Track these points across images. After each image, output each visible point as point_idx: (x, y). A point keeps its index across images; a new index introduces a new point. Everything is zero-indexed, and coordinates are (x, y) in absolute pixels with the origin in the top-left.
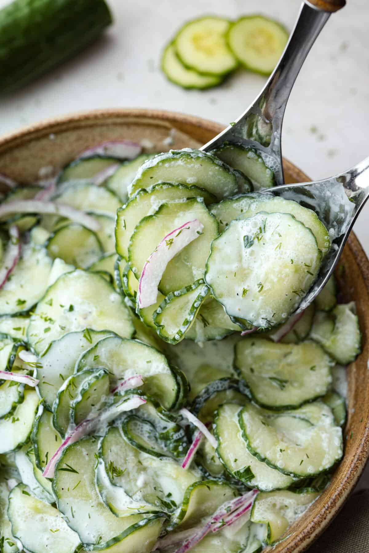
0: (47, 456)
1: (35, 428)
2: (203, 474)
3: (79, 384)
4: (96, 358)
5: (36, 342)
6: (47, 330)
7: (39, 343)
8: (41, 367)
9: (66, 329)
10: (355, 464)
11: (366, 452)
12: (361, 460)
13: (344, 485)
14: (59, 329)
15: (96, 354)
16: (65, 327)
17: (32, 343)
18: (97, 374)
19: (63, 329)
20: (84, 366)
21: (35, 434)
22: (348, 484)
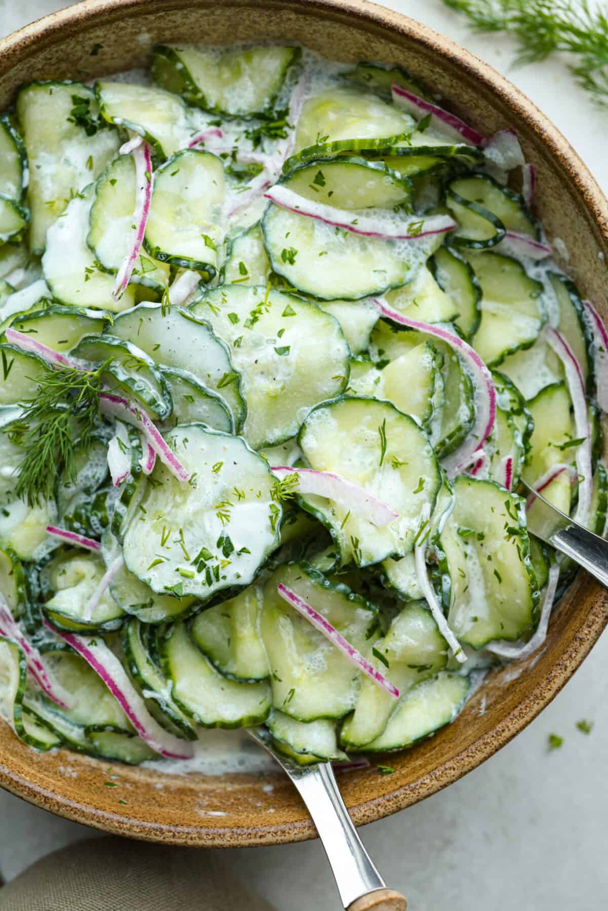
0: (31, 331)
1: (68, 310)
2: (38, 561)
3: (143, 375)
4: (190, 399)
5: (212, 303)
6: (234, 318)
7: (209, 307)
8: (164, 314)
9: (236, 349)
10: (39, 793)
11: (58, 810)
12: (46, 802)
13: (6, 776)
14: (235, 338)
15: (196, 399)
16: (239, 346)
17: (210, 298)
18: (161, 402)
19: (235, 344)
20: (172, 382)
21: (58, 311)
22: (8, 783)
